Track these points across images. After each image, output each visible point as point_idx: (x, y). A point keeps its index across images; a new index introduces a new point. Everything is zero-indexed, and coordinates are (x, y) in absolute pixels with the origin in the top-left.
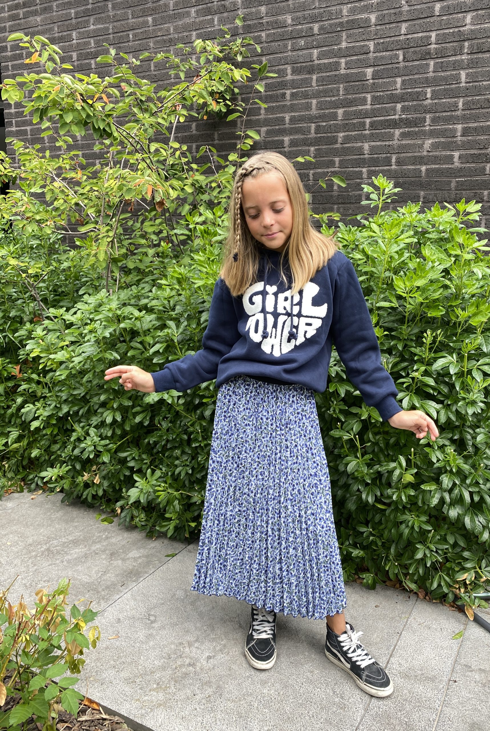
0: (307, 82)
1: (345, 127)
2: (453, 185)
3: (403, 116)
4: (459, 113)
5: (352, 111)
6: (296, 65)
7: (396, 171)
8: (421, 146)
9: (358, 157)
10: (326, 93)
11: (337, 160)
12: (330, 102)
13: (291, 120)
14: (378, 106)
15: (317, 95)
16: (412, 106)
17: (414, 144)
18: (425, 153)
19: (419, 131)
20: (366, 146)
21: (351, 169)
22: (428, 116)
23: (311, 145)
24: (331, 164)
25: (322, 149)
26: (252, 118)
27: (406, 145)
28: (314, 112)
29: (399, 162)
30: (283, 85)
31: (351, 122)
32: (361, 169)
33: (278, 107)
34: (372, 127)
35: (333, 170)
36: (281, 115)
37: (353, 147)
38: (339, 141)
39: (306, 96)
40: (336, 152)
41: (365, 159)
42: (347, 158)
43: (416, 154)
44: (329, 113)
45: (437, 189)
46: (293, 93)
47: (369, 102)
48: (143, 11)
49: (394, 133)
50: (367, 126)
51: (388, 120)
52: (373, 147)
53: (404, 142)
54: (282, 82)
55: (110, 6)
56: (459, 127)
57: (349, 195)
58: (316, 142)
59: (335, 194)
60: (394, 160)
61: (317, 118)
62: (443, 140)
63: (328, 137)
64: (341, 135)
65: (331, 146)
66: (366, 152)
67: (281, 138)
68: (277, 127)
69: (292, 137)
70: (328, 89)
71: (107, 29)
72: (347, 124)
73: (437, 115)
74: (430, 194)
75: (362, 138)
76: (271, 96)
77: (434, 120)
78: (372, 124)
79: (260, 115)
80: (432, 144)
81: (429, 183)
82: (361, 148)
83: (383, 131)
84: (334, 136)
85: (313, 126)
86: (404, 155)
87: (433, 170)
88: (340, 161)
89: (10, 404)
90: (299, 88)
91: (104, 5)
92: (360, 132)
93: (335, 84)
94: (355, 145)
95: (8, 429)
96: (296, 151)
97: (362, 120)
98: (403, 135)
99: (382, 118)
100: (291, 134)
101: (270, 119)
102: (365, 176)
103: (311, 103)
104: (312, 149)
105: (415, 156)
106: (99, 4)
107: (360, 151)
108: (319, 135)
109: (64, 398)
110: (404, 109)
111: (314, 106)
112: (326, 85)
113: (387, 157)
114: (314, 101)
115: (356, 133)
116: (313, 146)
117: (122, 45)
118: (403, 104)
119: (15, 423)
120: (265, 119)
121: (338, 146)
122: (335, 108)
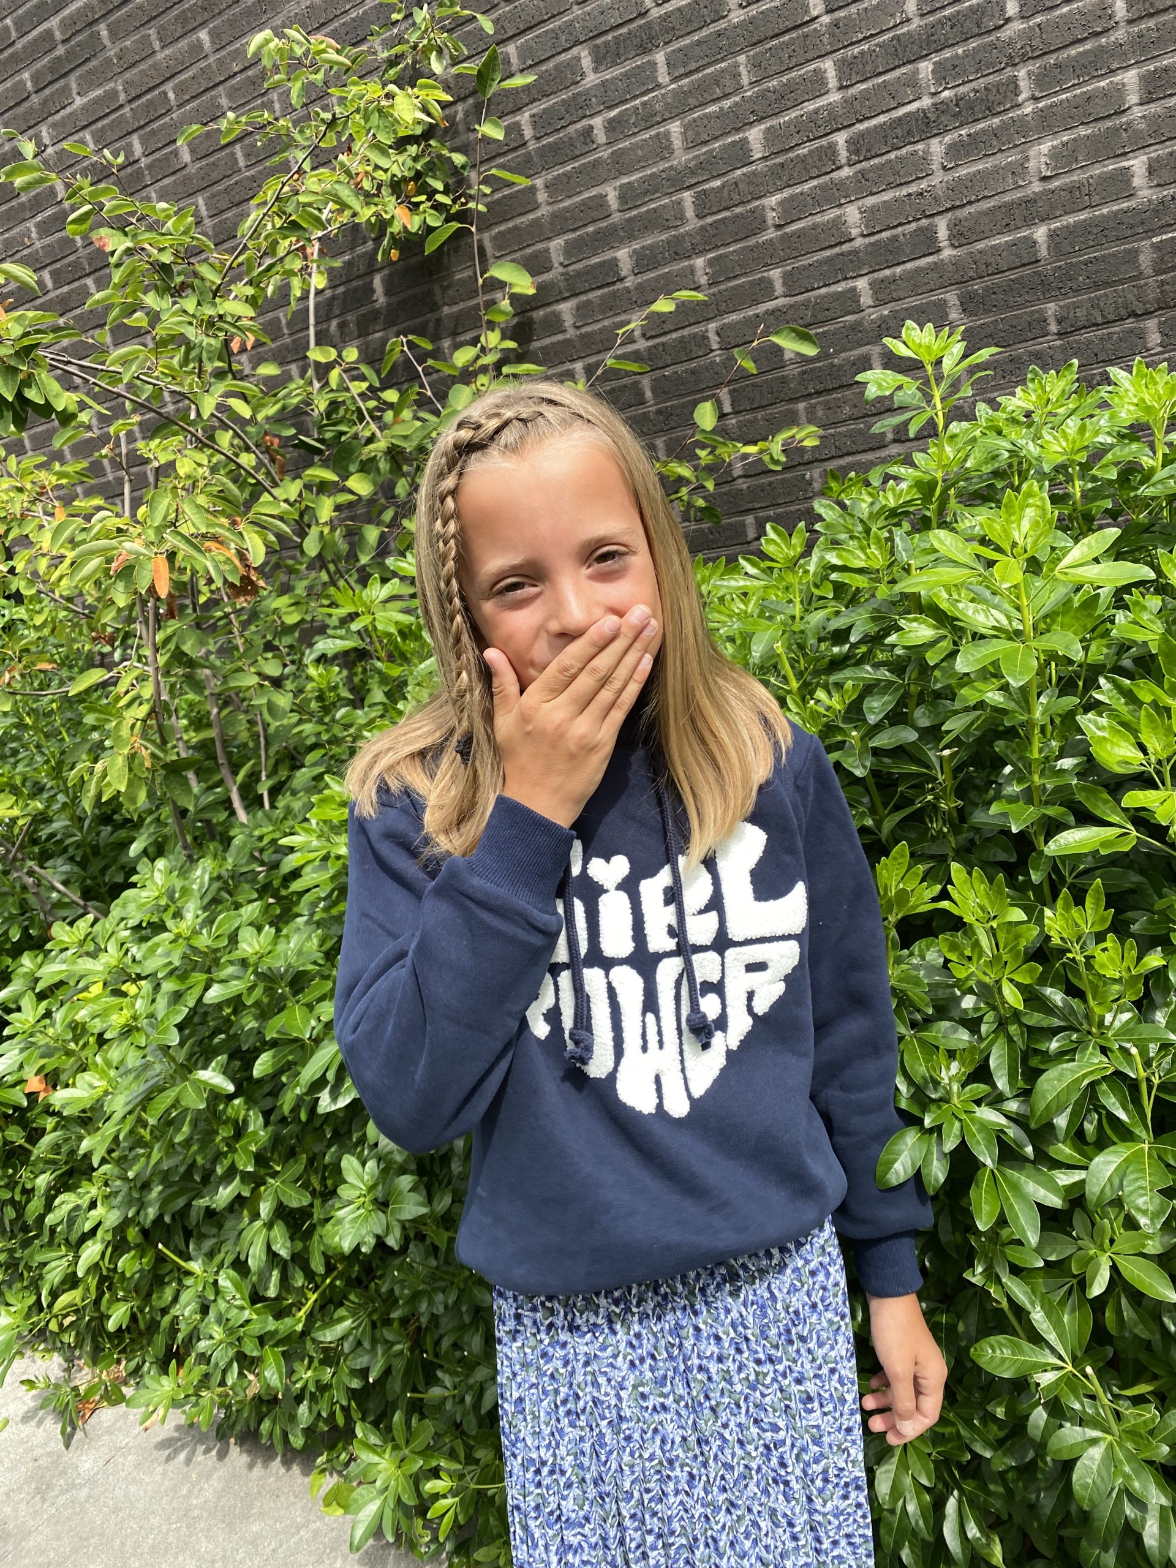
0: (644, 79)
1: (781, 177)
2: (1145, 260)
3: (946, 94)
4: (1120, 35)
5: (788, 124)
6: (603, 39)
7: (955, 263)
8: (1019, 170)
9: (837, 250)
10: (704, 94)
11: (775, 274)
12: (720, 115)
13: (622, 198)
14: (864, 86)
15: (679, 107)
16: (966, 55)
17: (996, 170)
18: (1037, 187)
19: (1004, 126)
20: (852, 214)
21: (823, 291)
22: (1022, 73)
23: (693, 252)
24: (764, 289)
25: (726, 256)
27: (972, 177)
28: (681, 157)
29: (959, 237)
30: (580, 107)
31: (791, 155)
32: (850, 284)
33: (579, 171)
34: (857, 152)
35: (770, 305)
36: (594, 192)
37: (814, 227)
38: (770, 222)
39: (649, 119)
40: (768, 256)
41: (855, 252)
42: (805, 262)
43: (1007, 198)
44: (724, 148)
45: (1097, 286)
46: (611, 121)
47: (832, 82)
48: (183, 19)
49: (927, 152)
50: (843, 155)
51: (900, 119)
52: (874, 209)
53: (963, 172)
54: (575, 97)
55: (104, 33)
56: (1130, 77)
57: (832, 365)
58: (706, 240)
59: (792, 371)
60: (943, 233)
61: (693, 173)
62: (1084, 131)
63: (737, 216)
64: (773, 200)
65: (751, 242)
66: (854, 232)
67: (607, 256)
68: (590, 229)
69: (636, 245)
70: (703, 80)
71: (114, 93)
72: (782, 165)
73: (1052, 59)
74: (1076, 306)
75: (836, 194)
76: (554, 148)
77: (1044, 81)
78: (854, 145)
79: (537, 207)
80: (1054, 154)
81: (1067, 275)
82: (838, 223)
83: (892, 156)
84: (752, 211)
85: (687, 196)
86: (971, 209)
87: (1070, 230)
88: (786, 276)
90: (626, 101)
91: (92, 35)
92: (827, 178)
93: (723, 60)
94: (818, 219)
96: (656, 279)
97: (824, 142)
98: (958, 152)
99: (882, 119)
100: (632, 237)
101: (567, 210)
102: (866, 300)
103: (667, 134)
104: (699, 262)
105: (1005, 205)
106: (79, 38)
107: (837, 234)
108: (710, 220)
110: (942, 74)
111: (677, 143)
112: (697, 70)
113: (921, 229)
114: (675, 128)
115: (815, 182)
116: (699, 254)
117: (155, 125)
118: (935, 58)
121: (771, 234)
122: (738, 130)
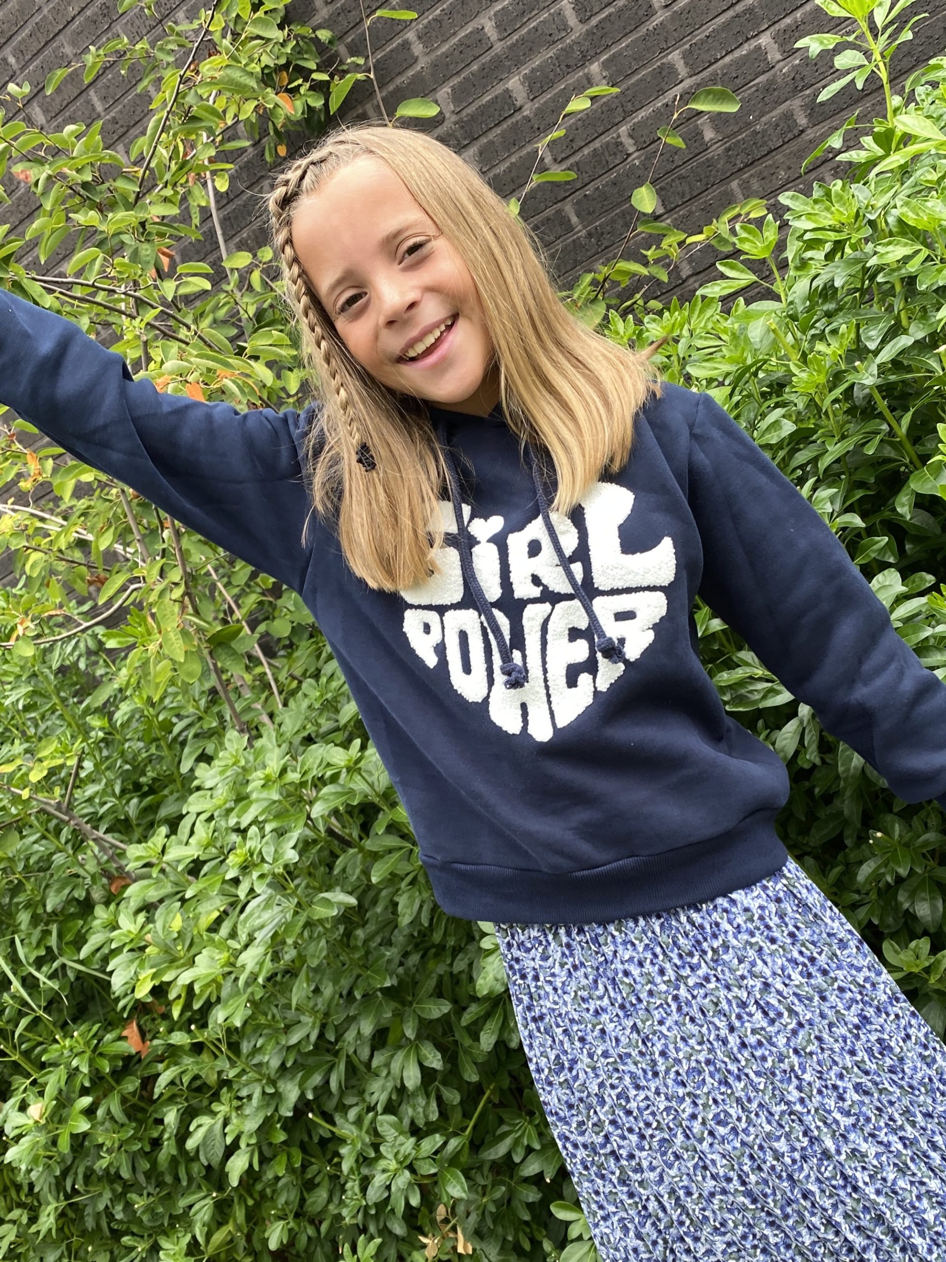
23: (585, 59)
25: (619, 53)
26: (399, 81)
33: (450, 12)
35: (677, 91)
38: (656, 6)
40: (663, 39)
41: (750, 9)
57: (755, 133)
59: (717, 151)
85: (566, 5)
89: (155, 1135)
95: (183, 1203)
102: (774, 55)
104: (594, 68)
109: (275, 1063)
116: (591, 60)
119: (190, 1179)
120: (435, 65)
121: (660, 17)
